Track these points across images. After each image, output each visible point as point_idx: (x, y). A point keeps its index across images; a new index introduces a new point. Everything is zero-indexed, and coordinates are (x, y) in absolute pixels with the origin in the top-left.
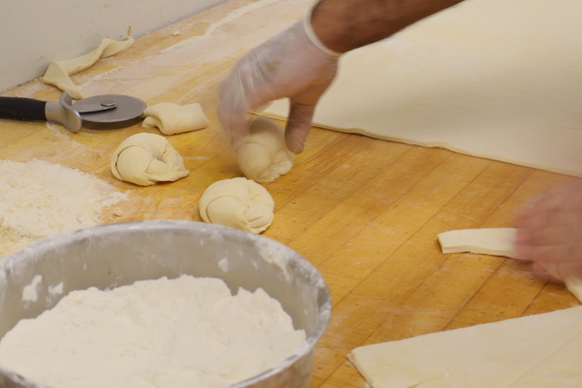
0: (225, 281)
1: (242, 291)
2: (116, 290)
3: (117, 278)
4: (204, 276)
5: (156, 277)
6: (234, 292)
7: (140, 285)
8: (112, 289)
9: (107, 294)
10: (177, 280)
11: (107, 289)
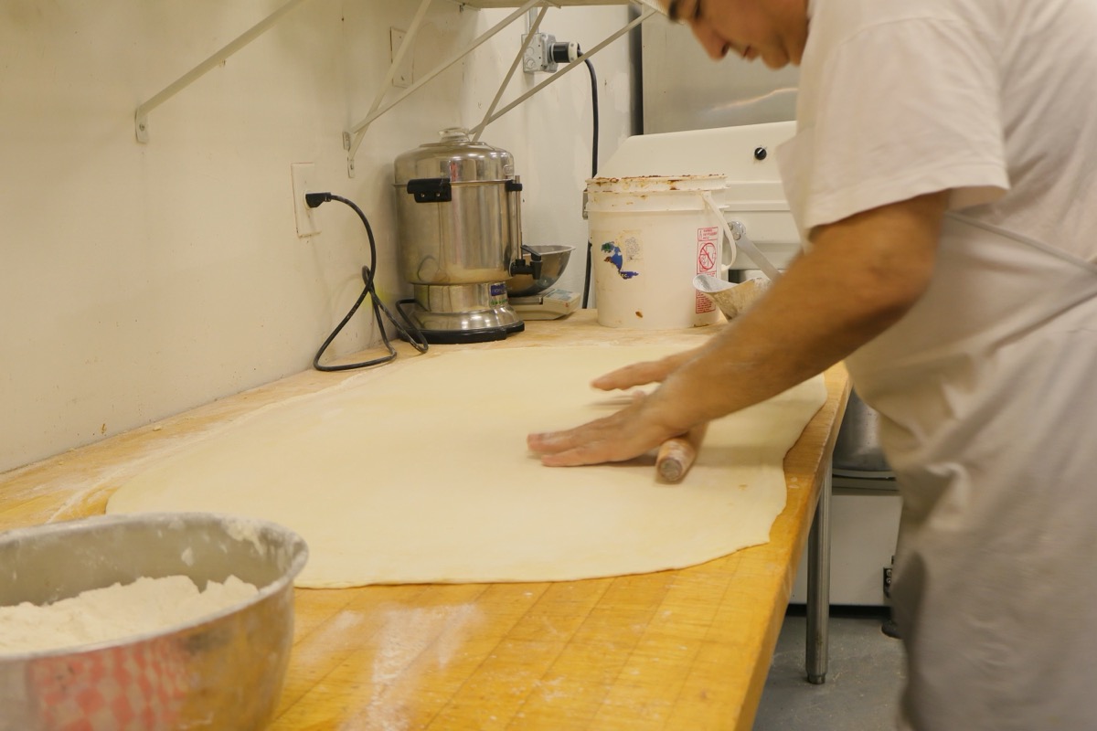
0: (191, 578)
1: (211, 585)
2: (57, 604)
3: (58, 590)
4: (164, 575)
5: (106, 583)
6: (202, 588)
7: (87, 596)
8: (51, 603)
9: (45, 611)
10: (133, 585)
11: (46, 603)
